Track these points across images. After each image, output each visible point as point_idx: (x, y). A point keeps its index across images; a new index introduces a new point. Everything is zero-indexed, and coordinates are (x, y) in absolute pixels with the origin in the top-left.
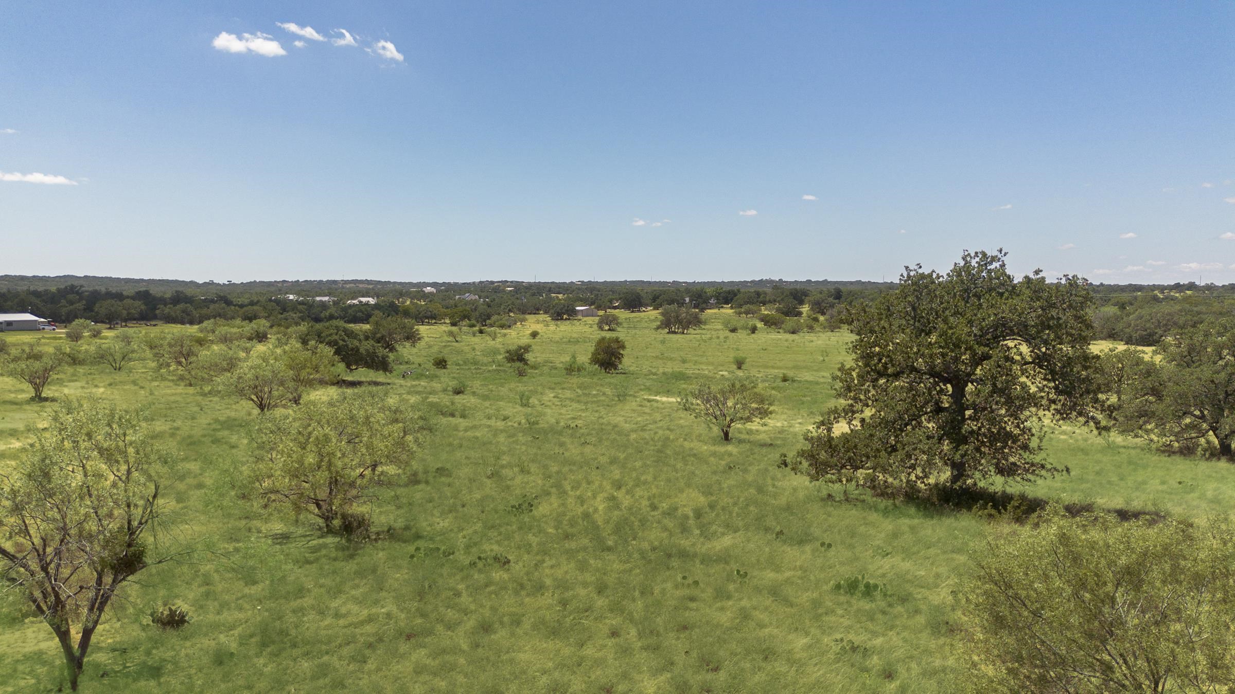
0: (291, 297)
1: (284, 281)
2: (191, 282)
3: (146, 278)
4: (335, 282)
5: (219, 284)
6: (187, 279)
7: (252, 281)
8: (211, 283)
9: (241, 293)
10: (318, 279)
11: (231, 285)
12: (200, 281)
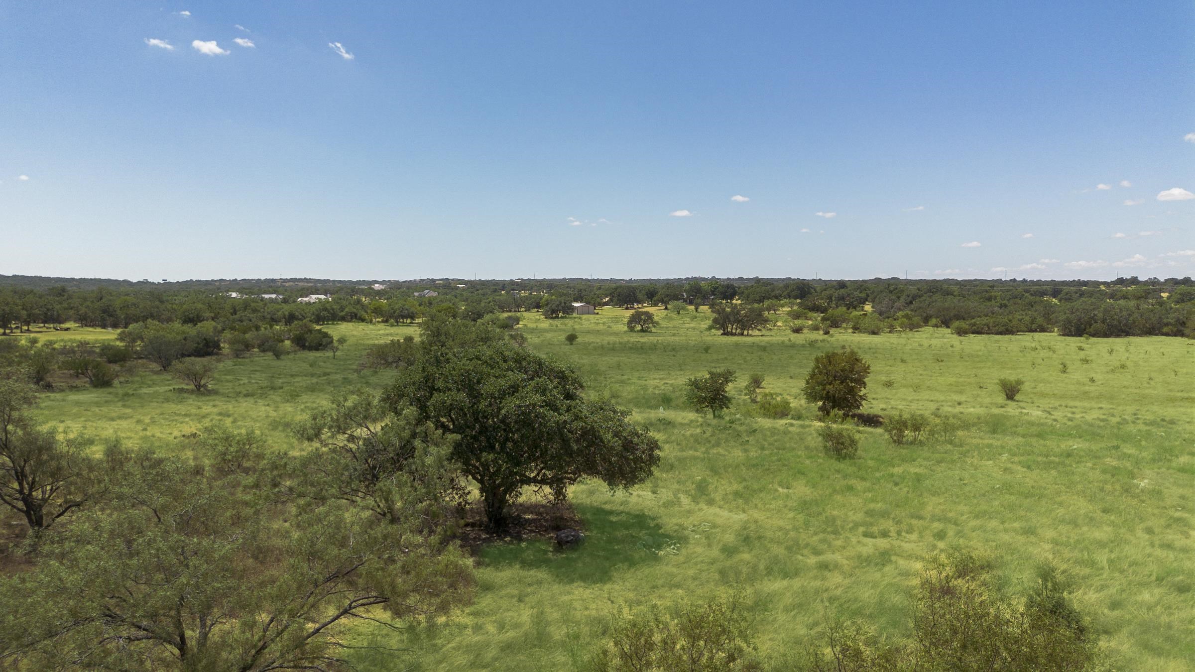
0: (234, 295)
1: (222, 280)
2: (125, 281)
3: (77, 277)
4: (273, 280)
5: (153, 283)
6: (121, 278)
7: (189, 279)
8: (145, 283)
9: (178, 291)
10: (256, 278)
11: (167, 284)
12: (134, 280)
